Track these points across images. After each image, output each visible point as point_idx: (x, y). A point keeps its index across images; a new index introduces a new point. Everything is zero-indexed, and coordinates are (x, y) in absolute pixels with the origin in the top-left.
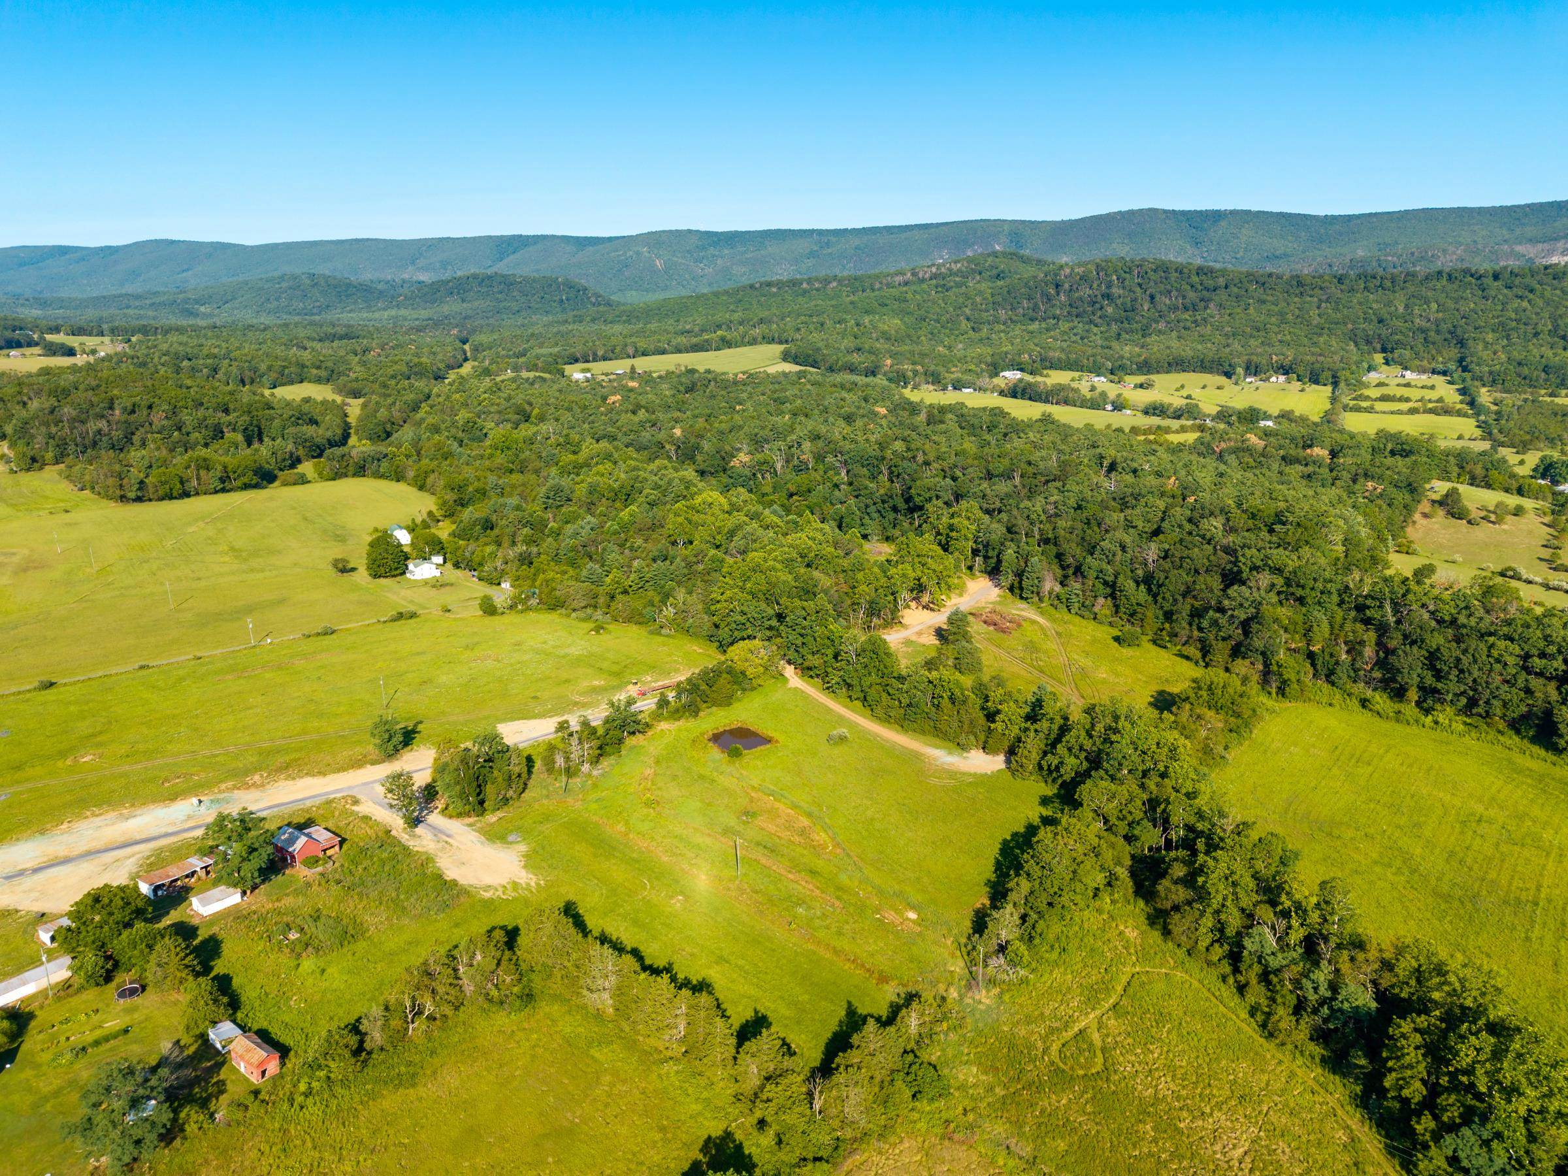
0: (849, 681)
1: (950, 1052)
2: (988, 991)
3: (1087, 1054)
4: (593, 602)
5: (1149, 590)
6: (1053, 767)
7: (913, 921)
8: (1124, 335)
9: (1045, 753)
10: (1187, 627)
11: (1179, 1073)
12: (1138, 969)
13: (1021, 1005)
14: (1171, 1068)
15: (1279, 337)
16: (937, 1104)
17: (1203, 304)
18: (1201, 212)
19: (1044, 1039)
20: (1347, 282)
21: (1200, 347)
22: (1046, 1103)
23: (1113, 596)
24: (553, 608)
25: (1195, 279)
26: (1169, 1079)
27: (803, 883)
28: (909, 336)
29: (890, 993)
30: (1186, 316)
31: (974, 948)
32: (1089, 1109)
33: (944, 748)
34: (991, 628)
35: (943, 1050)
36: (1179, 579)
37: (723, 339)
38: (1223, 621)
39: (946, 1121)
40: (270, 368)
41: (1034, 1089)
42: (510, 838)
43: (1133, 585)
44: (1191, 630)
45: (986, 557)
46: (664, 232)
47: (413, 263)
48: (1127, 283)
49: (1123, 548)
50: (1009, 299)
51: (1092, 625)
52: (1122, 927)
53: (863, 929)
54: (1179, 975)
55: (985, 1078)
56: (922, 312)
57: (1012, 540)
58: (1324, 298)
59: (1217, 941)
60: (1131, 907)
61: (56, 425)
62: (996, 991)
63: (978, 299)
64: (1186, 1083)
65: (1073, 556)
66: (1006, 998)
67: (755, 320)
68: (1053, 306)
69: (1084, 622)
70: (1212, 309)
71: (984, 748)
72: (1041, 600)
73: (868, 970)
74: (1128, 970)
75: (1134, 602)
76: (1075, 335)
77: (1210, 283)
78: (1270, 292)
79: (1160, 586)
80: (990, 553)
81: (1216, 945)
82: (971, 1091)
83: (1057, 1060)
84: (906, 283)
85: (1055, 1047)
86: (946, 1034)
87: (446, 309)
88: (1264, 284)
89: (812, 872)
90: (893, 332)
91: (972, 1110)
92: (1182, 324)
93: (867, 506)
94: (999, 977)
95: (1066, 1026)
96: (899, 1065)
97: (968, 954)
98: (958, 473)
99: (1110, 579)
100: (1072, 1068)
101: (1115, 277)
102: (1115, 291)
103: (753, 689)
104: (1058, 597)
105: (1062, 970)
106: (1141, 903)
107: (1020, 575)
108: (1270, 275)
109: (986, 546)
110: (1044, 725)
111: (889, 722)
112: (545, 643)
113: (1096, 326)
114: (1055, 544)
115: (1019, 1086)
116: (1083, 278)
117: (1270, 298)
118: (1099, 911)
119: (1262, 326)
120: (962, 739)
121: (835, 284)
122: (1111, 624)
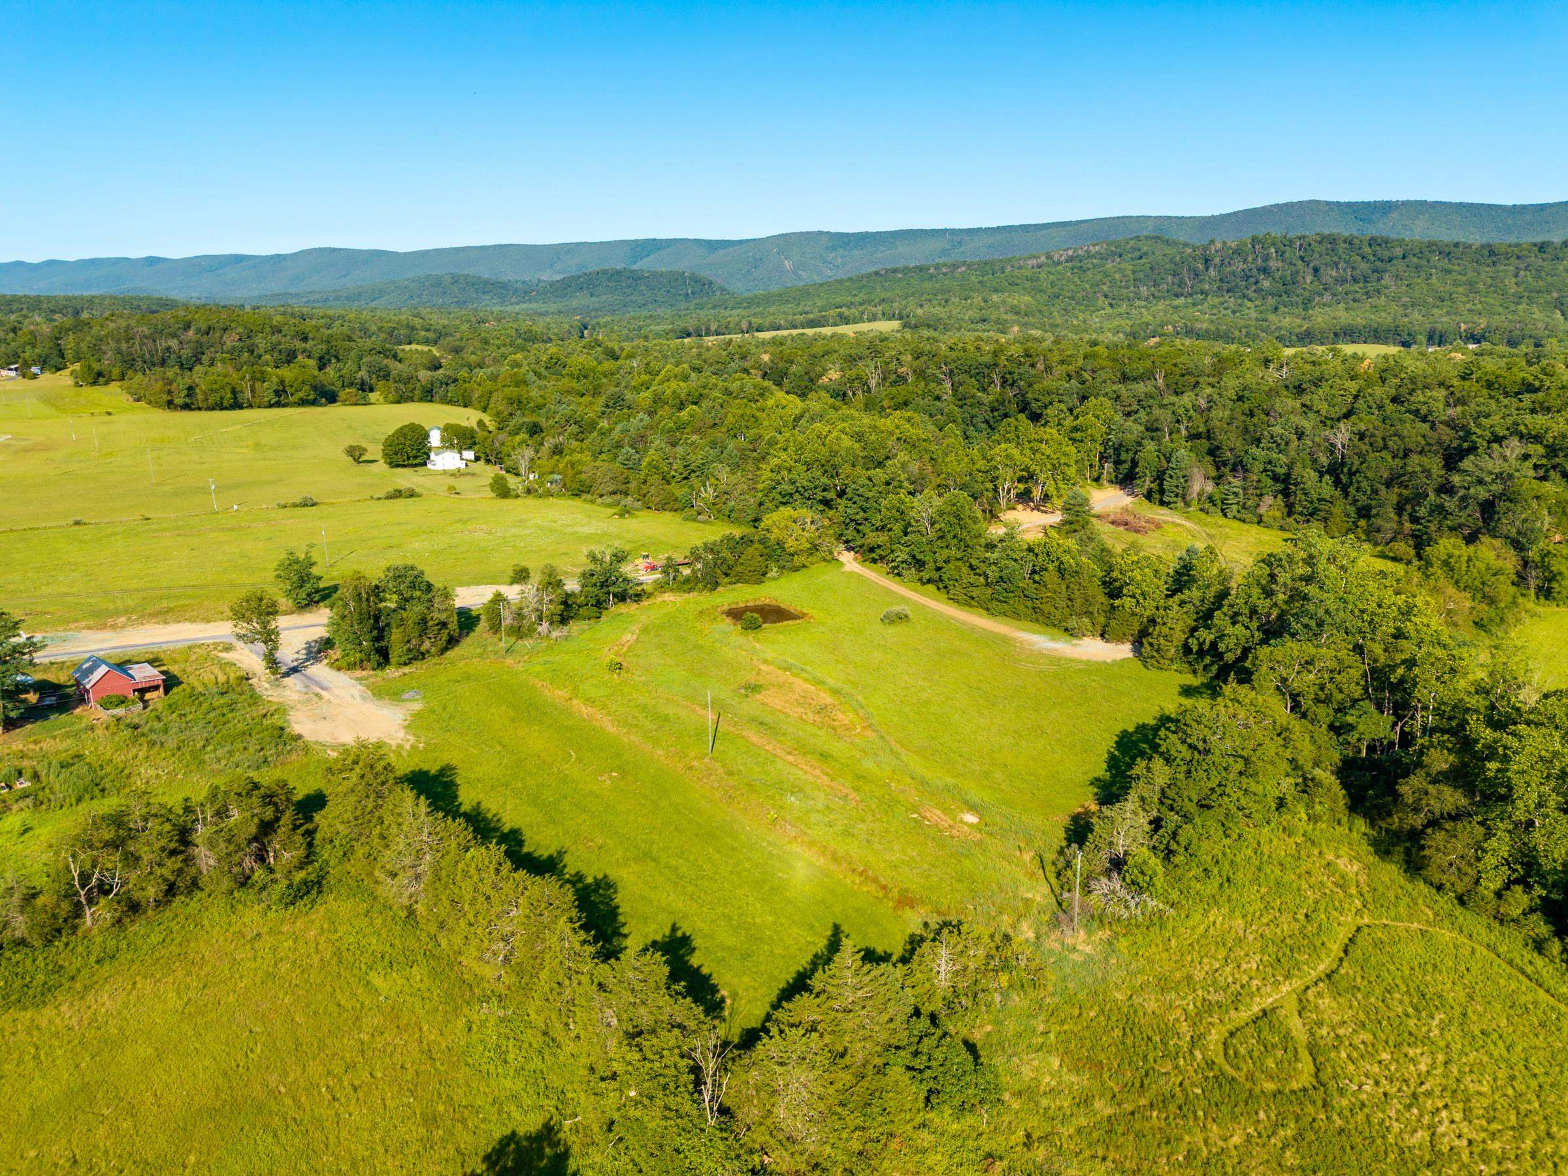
0: (919, 557)
1: (1011, 1027)
2: (1089, 933)
3: (1279, 1053)
4: (623, 487)
5: (1337, 483)
6: (1206, 646)
7: (971, 825)
8: (1282, 309)
9: (1194, 630)
10: (1396, 518)
11: (1478, 1105)
12: (1366, 920)
13: (1150, 961)
14: (1456, 1093)
15: (1468, 306)
16: (970, 1120)
17: (1376, 275)
18: (1369, 203)
19: (1195, 1020)
20: (1550, 250)
21: (1372, 316)
22: (1199, 1139)
23: (1286, 493)
24: (577, 494)
25: (1367, 250)
26: (1458, 1117)
27: (807, 768)
28: (1040, 311)
29: (912, 921)
30: (1356, 287)
31: (1068, 865)
32: (1290, 1158)
33: (1044, 633)
34: (1121, 529)
35: (998, 1022)
36: (1381, 464)
37: (840, 315)
38: (1451, 504)
39: (989, 1155)
40: (380, 329)
41: (1172, 1108)
42: (406, 696)
43: (1314, 475)
44: (1400, 523)
45: (1118, 463)
46: (794, 233)
47: (551, 266)
48: (1287, 255)
49: (1300, 435)
50: (1153, 275)
51: (1255, 529)
52: (1330, 857)
53: (887, 831)
54: (1446, 935)
55: (1074, 1079)
56: (1056, 290)
57: (1152, 439)
58: (1523, 266)
59: (1517, 881)
60: (1342, 830)
61: (127, 342)
62: (1105, 934)
63: (1117, 276)
64: (1495, 1126)
65: (1231, 450)
66: (1123, 944)
67: (877, 300)
68: (1201, 281)
69: (1245, 526)
70: (1387, 279)
71: (1102, 635)
72: (1187, 504)
73: (884, 887)
74: (1349, 921)
75: (1315, 497)
76: (1226, 309)
77: (1386, 254)
78: (1456, 262)
79: (1351, 474)
80: (1124, 456)
81: (1518, 889)
82: (1044, 1102)
83: (1220, 1060)
84: (1039, 266)
85: (1215, 1036)
86: (1005, 996)
87: (575, 303)
88: (1448, 254)
89: (824, 756)
90: (1023, 306)
91: (1044, 1138)
92: (1350, 296)
93: (972, 417)
94: (1109, 911)
95: (1236, 1000)
96: (902, 1037)
97: (1058, 875)
98: (1086, 376)
99: (1281, 471)
100: (1250, 1077)
101: (1273, 250)
102: (1273, 264)
103: (796, 569)
104: (1211, 499)
105: (1225, 910)
106: (1361, 824)
107: (1160, 477)
108: (1456, 245)
109: (1118, 449)
110: (1194, 594)
111: (971, 606)
112: (555, 521)
113: (1250, 300)
114: (1209, 438)
115: (1143, 1102)
116: (1237, 252)
117: (1456, 268)
118: (1288, 831)
119: (1447, 297)
120: (1073, 623)
121: (963, 269)
122: (1282, 528)
